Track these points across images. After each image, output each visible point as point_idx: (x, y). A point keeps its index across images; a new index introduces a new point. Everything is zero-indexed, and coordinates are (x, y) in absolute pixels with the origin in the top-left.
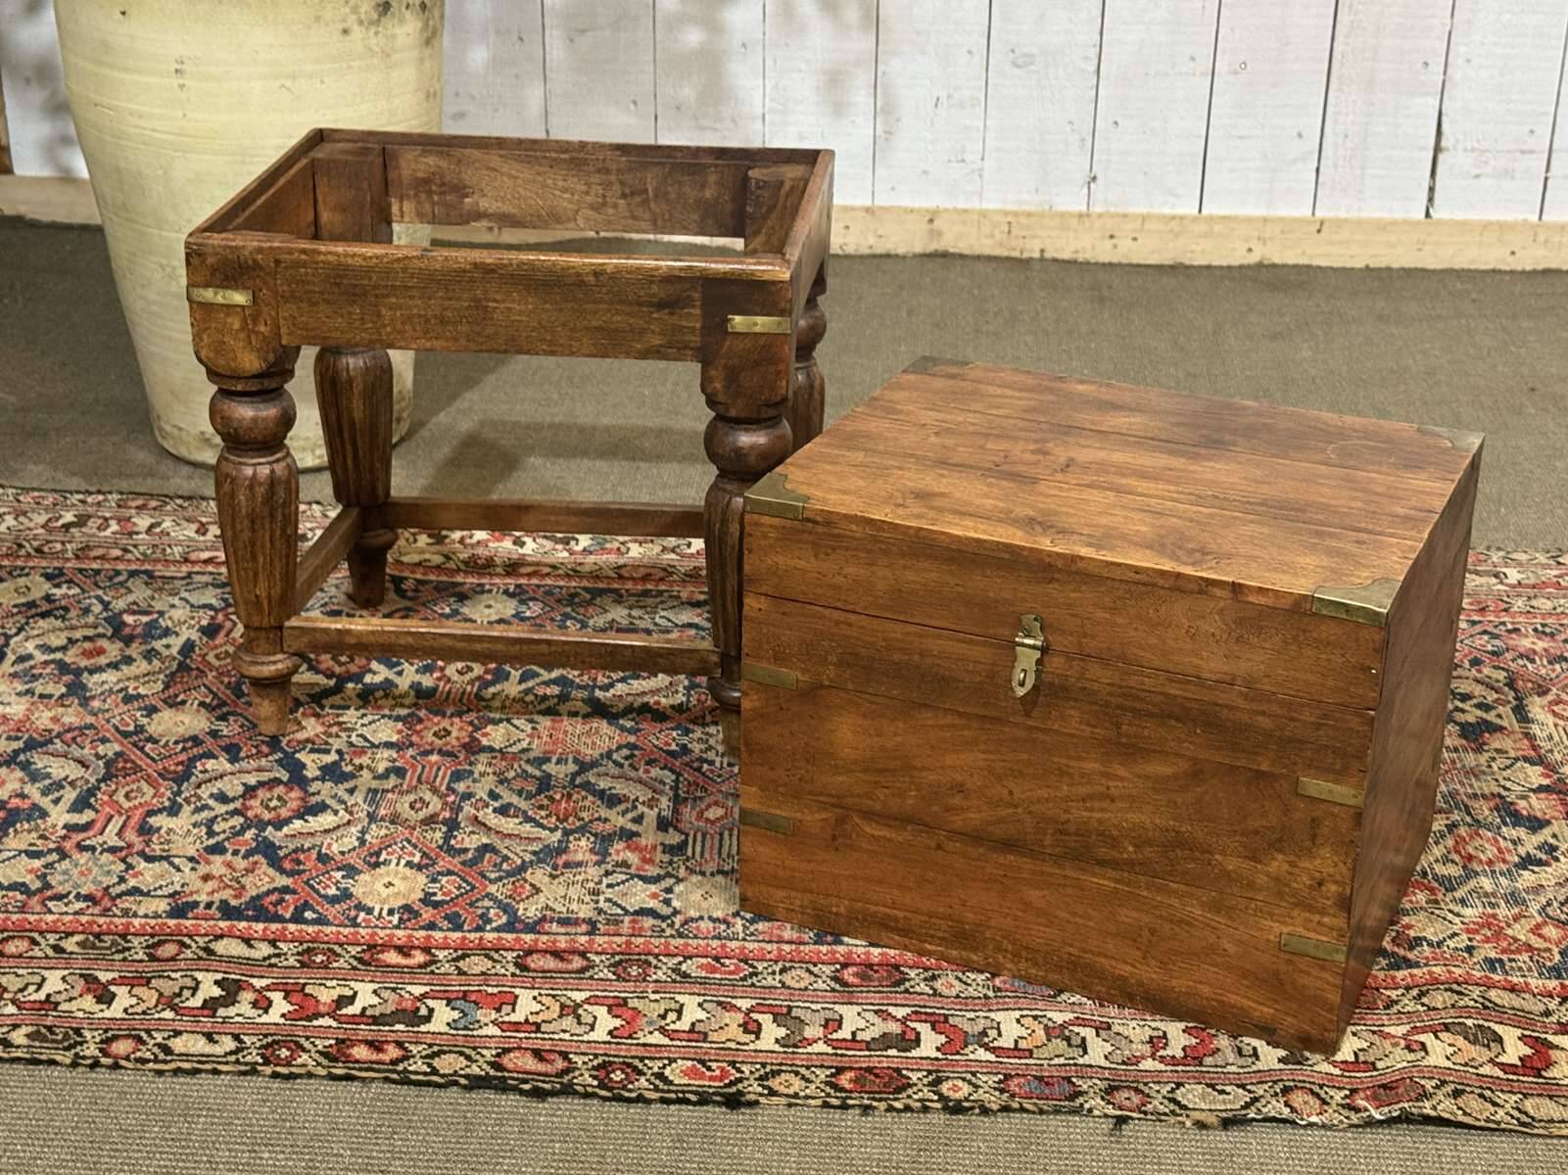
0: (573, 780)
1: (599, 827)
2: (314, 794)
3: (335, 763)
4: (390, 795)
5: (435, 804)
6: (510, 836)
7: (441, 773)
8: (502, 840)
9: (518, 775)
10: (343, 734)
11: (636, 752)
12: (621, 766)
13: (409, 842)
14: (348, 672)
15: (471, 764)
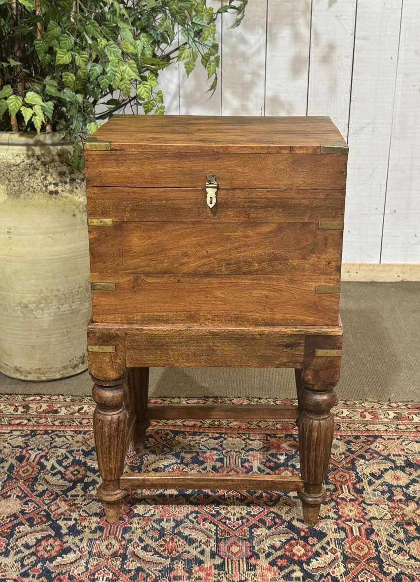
0: (174, 531)
1: (186, 556)
2: (65, 542)
3: (74, 525)
4: (97, 542)
5: (117, 546)
6: (149, 562)
7: (118, 530)
8: (146, 564)
9: (150, 529)
10: (76, 510)
11: (198, 515)
12: (193, 522)
13: (107, 567)
14: (77, 478)
15: (131, 523)
